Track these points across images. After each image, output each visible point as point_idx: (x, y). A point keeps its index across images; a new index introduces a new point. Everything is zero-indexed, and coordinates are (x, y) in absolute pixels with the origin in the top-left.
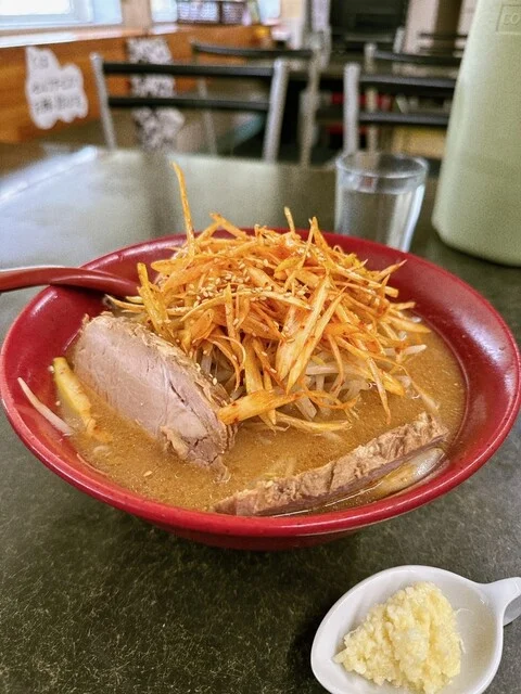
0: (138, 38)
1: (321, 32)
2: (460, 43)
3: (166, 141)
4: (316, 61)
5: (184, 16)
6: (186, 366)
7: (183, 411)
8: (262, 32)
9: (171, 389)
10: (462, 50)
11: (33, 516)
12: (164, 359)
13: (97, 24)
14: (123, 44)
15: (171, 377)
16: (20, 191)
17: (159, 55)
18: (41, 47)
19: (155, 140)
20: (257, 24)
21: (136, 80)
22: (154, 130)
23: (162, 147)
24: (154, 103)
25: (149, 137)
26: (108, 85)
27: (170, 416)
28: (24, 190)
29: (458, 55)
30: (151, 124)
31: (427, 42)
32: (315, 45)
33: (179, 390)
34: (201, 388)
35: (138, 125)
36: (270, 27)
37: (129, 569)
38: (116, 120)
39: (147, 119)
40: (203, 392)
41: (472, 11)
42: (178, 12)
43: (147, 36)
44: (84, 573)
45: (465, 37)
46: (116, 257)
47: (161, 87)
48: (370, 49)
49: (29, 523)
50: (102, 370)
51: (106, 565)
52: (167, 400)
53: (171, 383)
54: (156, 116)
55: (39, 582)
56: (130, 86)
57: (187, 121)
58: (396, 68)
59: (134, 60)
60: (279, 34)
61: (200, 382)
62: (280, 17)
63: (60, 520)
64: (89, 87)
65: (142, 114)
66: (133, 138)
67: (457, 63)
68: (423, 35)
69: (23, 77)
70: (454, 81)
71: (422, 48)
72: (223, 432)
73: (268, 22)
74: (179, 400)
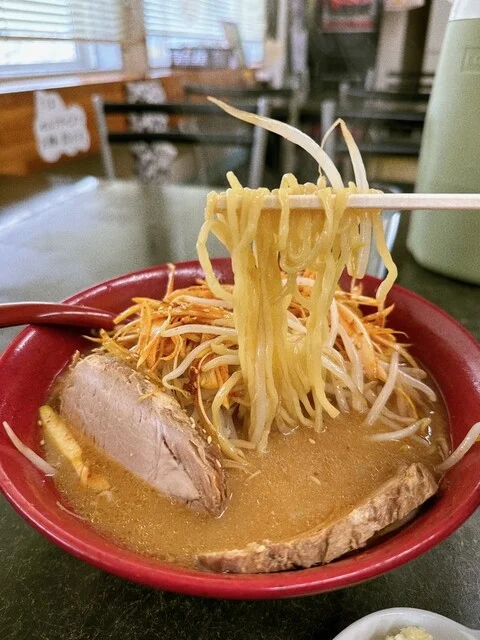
0: (136, 81)
1: (300, 74)
2: (426, 81)
3: (162, 172)
4: (296, 99)
5: (178, 62)
6: (181, 422)
7: (175, 469)
8: (247, 75)
9: (163, 444)
10: (430, 87)
11: (16, 549)
12: (159, 411)
13: (102, 70)
14: (122, 87)
15: (165, 432)
16: (25, 220)
17: (154, 95)
18: (49, 91)
19: (151, 171)
20: (242, 67)
21: (134, 118)
22: (150, 162)
23: (157, 177)
24: (150, 138)
25: (145, 168)
26: (108, 123)
27: (161, 471)
28: (27, 218)
29: (424, 92)
30: (147, 157)
31: (395, 81)
32: (295, 84)
33: (172, 446)
34: (195, 448)
35: (135, 157)
36: (254, 71)
37: (110, 608)
38: (115, 155)
39: (144, 152)
40: (197, 452)
41: (437, 53)
42: (172, 58)
43: (144, 79)
44: (65, 612)
45: (432, 75)
46: (104, 288)
47: (156, 123)
48: (344, 88)
49: (12, 557)
50: (92, 412)
51: (87, 603)
52: (158, 455)
53: (164, 438)
54: (152, 150)
55: (19, 623)
56: (128, 123)
57: (180, 154)
58: (367, 104)
59: (132, 100)
60: (262, 76)
61: (196, 442)
62: (263, 61)
63: (43, 553)
64: (91, 125)
65: (139, 148)
66: (130, 169)
67: (426, 98)
68: (392, 74)
69: (31, 117)
70: (424, 114)
71: (391, 86)
72: (216, 498)
73: (253, 66)
74: (171, 457)
